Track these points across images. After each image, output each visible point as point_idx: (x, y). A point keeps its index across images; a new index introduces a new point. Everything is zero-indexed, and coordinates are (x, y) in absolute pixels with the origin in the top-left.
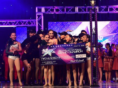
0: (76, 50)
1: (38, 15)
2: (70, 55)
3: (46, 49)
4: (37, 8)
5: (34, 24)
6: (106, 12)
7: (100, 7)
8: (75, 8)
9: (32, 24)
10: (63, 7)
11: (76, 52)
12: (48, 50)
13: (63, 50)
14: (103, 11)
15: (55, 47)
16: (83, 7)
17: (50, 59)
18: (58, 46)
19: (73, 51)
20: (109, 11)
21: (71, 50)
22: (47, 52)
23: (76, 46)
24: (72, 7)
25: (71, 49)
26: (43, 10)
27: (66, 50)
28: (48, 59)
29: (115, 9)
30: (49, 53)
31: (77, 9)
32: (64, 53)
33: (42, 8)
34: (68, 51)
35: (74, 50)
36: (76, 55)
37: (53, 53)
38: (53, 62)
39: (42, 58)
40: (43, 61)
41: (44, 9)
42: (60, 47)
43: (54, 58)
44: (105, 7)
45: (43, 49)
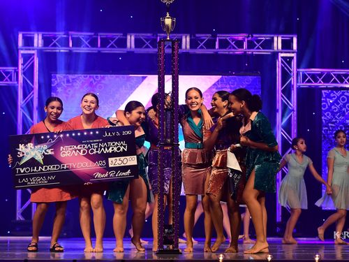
1: (23, 55)
4: (20, 36)
5: (11, 80)
6: (210, 51)
7: (195, 36)
8: (126, 36)
9: (7, 81)
10: (93, 34)
14: (202, 48)
16: (149, 35)
20: (217, 47)
24: (118, 35)
26: (38, 40)
29: (233, 43)
31: (131, 40)
33: (36, 36)
41: (40, 37)
44: (206, 37)
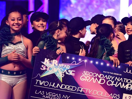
0: (127, 81)
2: (110, 90)
3: (52, 59)
11: (127, 87)
12: (57, 65)
13: (95, 75)
15: (77, 62)
17: (56, 88)
18: (86, 61)
19: (119, 82)
21: (114, 79)
22: (55, 69)
23: (129, 71)
25: (116, 76)
27: (102, 76)
28: (51, 87)
30: (58, 72)
32: (94, 82)
34: (105, 79)
35: (123, 80)
36: (125, 95)
37: (67, 73)
38: (62, 96)
39: (39, 82)
40: (39, 89)
42: (88, 63)
43: (67, 87)
45: (46, 59)
